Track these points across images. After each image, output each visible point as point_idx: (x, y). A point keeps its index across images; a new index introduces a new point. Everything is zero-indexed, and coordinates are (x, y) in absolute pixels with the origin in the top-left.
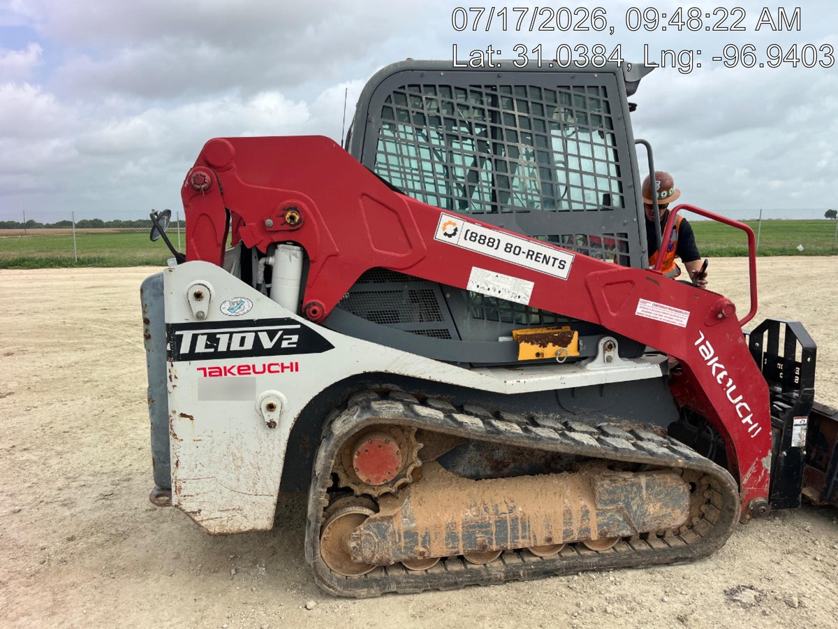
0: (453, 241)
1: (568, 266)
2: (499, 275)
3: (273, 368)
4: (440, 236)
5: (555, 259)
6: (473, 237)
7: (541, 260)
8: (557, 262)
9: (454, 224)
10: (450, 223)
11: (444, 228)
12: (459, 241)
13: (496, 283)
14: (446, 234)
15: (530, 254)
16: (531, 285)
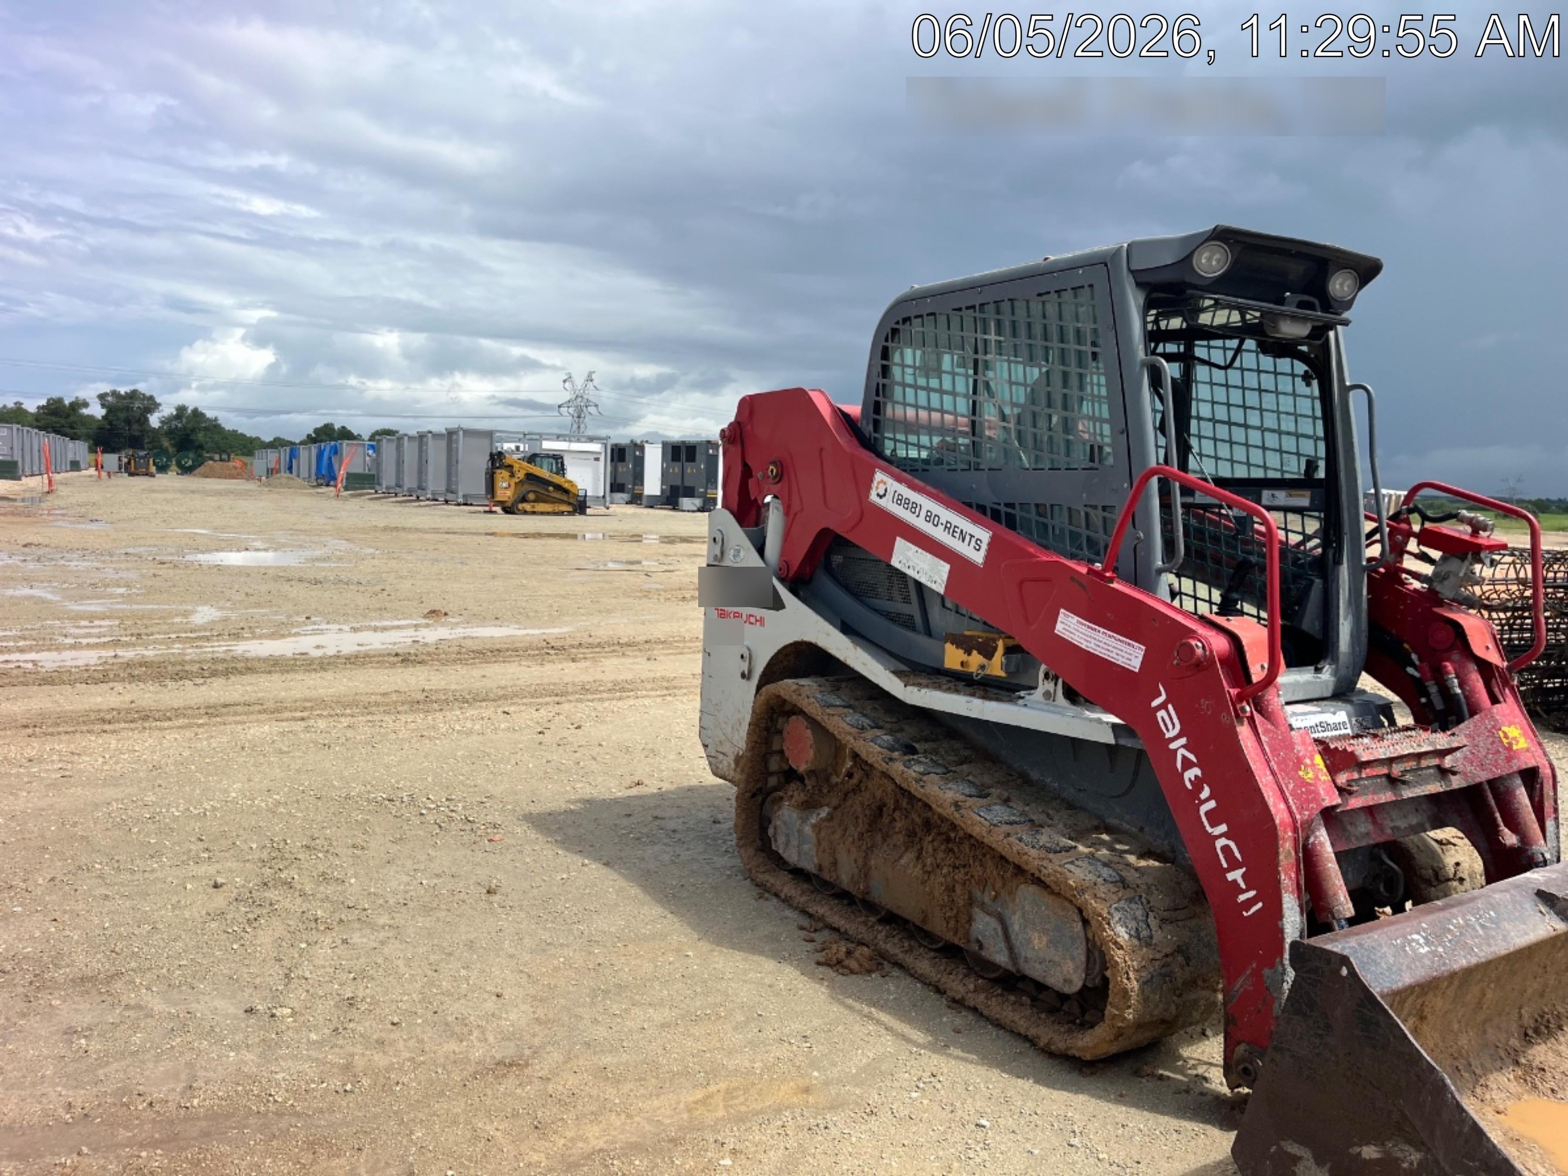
0: (884, 503)
1: (984, 547)
2: (920, 550)
3: (752, 620)
4: (873, 497)
5: (972, 536)
6: (900, 500)
7: (957, 535)
8: (973, 540)
9: (885, 483)
10: (882, 481)
11: (877, 488)
12: (887, 504)
13: (916, 560)
14: (878, 495)
15: (948, 527)
16: (945, 568)
